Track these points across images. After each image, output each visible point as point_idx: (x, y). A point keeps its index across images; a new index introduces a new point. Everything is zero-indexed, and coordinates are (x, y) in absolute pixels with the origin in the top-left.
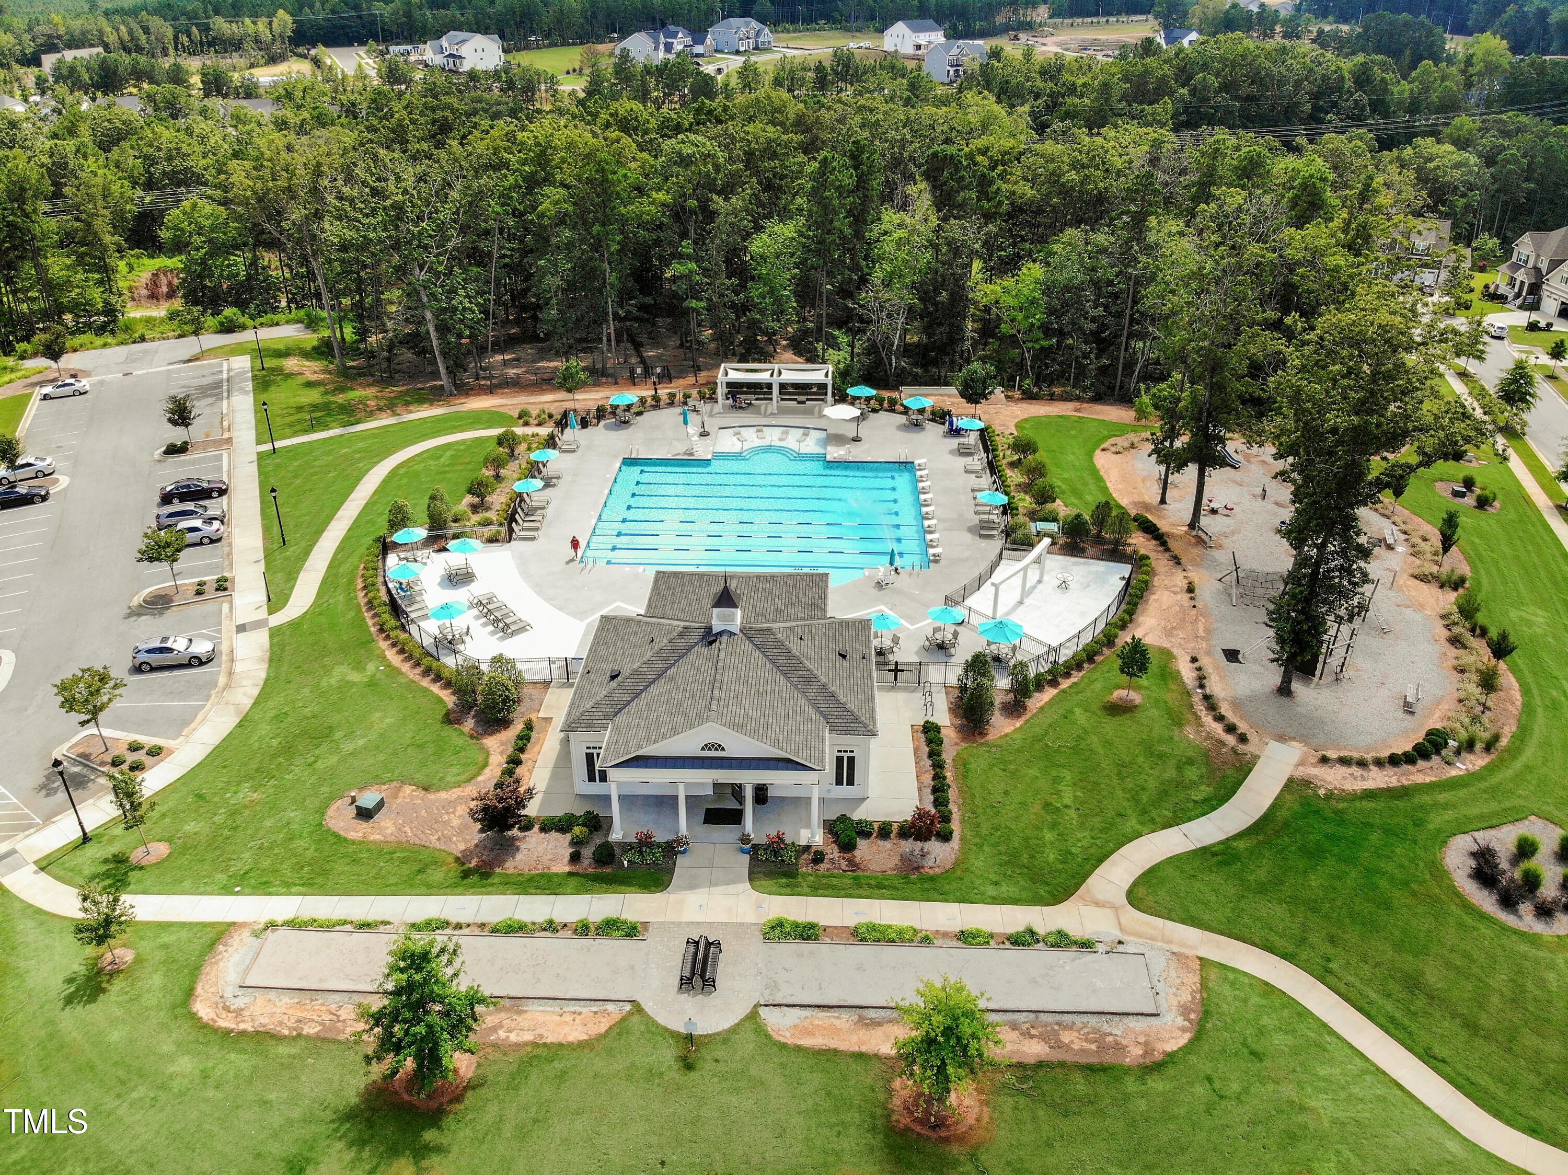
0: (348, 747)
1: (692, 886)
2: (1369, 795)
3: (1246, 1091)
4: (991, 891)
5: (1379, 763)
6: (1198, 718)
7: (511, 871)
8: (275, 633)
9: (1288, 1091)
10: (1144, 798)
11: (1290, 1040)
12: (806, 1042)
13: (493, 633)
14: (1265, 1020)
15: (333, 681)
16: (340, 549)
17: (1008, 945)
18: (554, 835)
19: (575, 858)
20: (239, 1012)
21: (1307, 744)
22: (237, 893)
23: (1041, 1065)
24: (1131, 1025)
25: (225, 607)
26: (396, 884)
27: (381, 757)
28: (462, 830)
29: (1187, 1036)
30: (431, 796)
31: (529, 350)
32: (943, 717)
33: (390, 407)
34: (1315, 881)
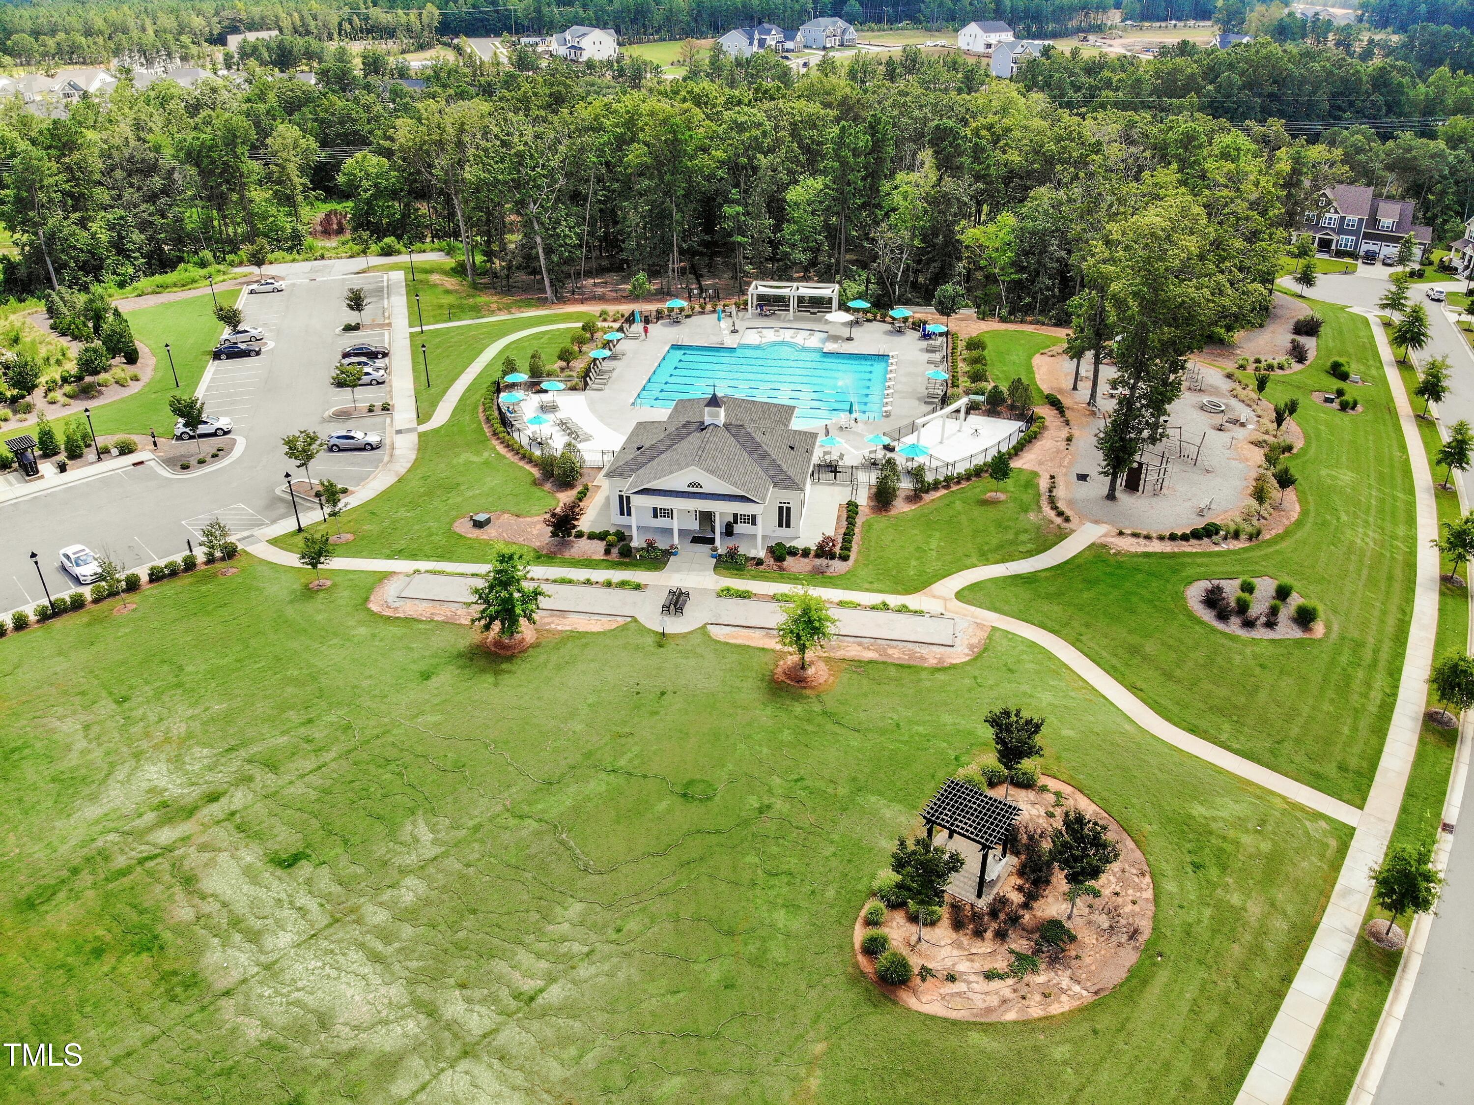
0: (468, 494)
1: (678, 570)
2: (1147, 555)
3: (997, 685)
4: (867, 586)
5: (1161, 538)
6: (1040, 507)
7: (567, 556)
8: (420, 435)
9: (1025, 688)
10: (986, 548)
11: (1037, 667)
12: (731, 641)
14: (1025, 657)
15: (461, 461)
16: (468, 390)
17: (870, 610)
18: (595, 541)
19: (607, 553)
20: (396, 609)
21: (1112, 525)
22: (396, 559)
23: (870, 662)
24: (934, 649)
25: (388, 420)
27: (490, 499)
28: (539, 536)
29: (969, 658)
30: (521, 520)
31: (615, 277)
32: (863, 499)
33: (508, 308)
34: (1087, 595)
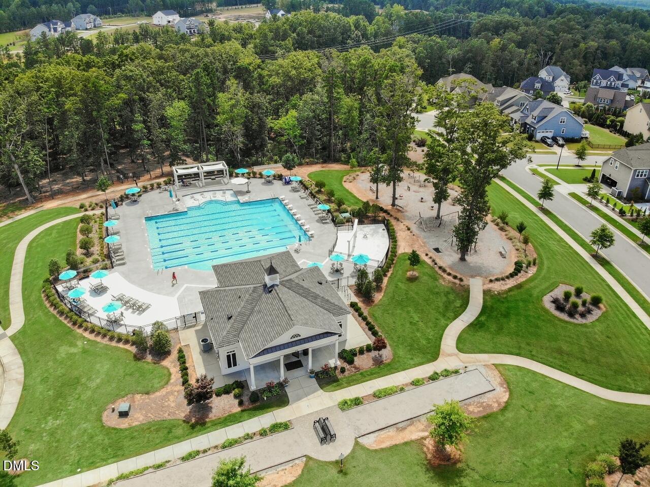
0: (93, 385)
1: (299, 399)
2: (510, 290)
3: (536, 406)
4: (412, 362)
5: (507, 277)
6: (441, 276)
7: (214, 418)
8: (13, 338)
9: (548, 402)
10: (441, 311)
11: (537, 384)
12: (383, 446)
13: (133, 312)
14: (526, 379)
15: (63, 355)
16: (24, 290)
17: (431, 381)
18: (224, 396)
19: (241, 403)
21: (481, 277)
22: (80, 472)
24: (489, 396)
26: (161, 442)
27: (114, 385)
28: (178, 406)
29: (508, 394)
30: (152, 396)
31: (58, 176)
32: (355, 299)
34: (512, 325)
